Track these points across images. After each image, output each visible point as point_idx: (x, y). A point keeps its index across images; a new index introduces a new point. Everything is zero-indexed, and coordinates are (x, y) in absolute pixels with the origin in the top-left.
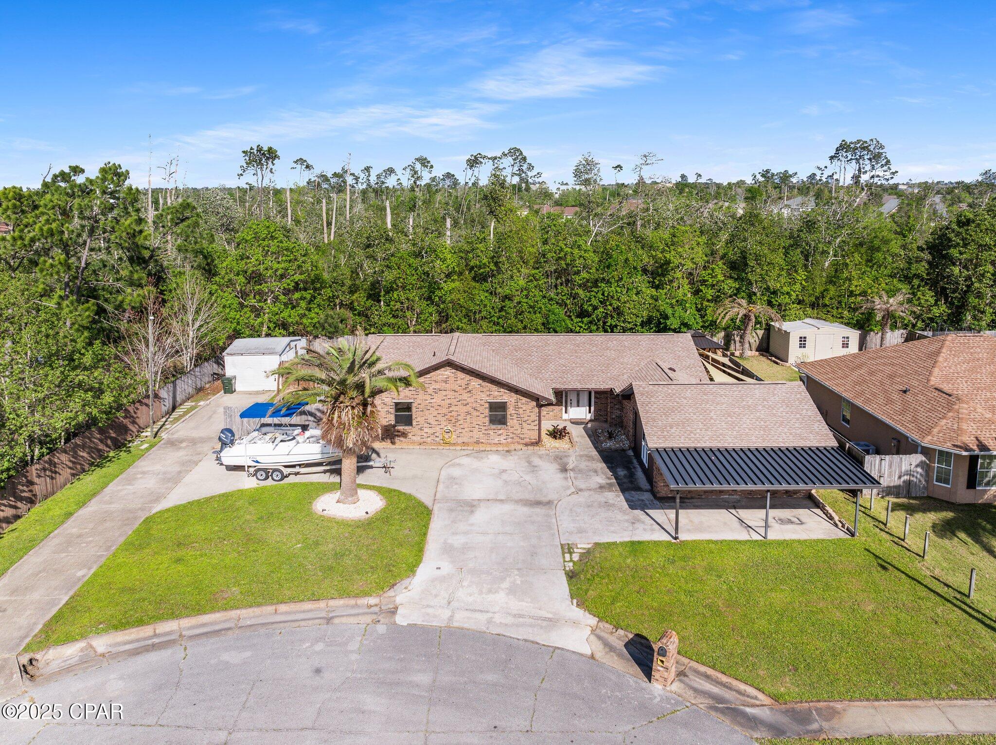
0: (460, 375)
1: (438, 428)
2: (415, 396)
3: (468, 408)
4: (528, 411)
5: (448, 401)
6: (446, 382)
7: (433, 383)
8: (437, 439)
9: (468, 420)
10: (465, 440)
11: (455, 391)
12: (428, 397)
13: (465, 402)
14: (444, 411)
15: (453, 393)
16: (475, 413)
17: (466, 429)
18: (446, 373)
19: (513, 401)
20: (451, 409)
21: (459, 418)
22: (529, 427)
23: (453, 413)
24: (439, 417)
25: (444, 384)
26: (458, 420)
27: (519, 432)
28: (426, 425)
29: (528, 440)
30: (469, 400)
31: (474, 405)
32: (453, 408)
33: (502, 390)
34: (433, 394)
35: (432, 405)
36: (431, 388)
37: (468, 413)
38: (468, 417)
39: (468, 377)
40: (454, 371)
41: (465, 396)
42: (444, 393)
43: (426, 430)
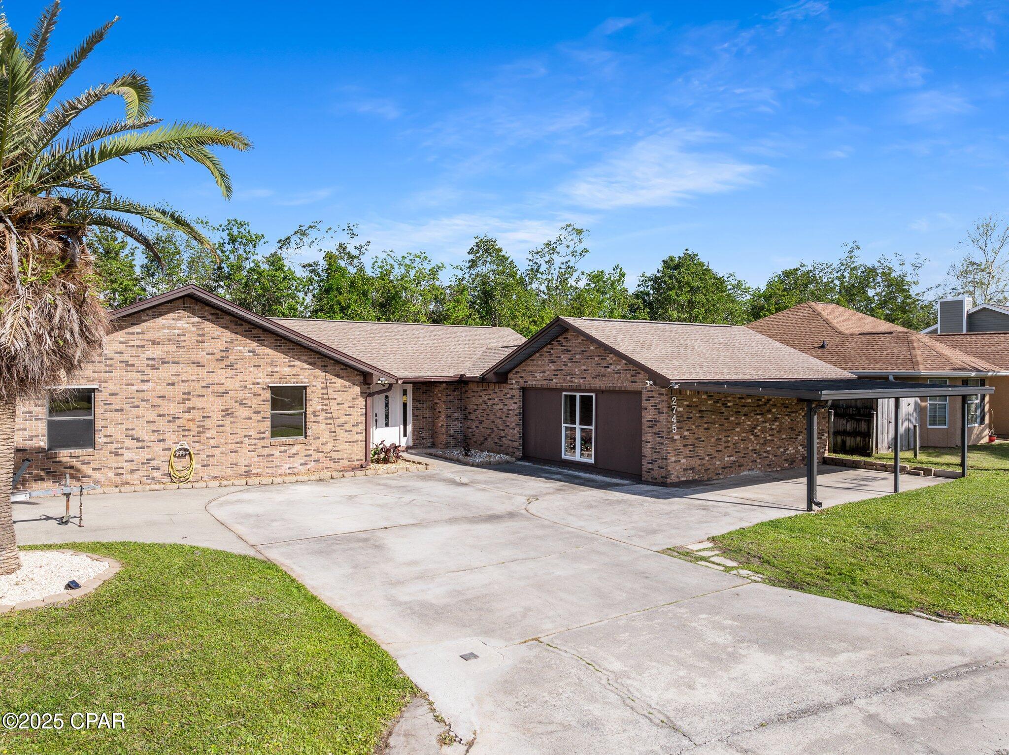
0: (211, 329)
1: (157, 449)
2: (104, 376)
3: (228, 402)
4: (346, 405)
5: (184, 387)
6: (178, 344)
7: (148, 345)
8: (156, 474)
9: (227, 429)
10: (220, 471)
11: (199, 365)
12: (135, 378)
13: (221, 389)
14: (173, 408)
15: (194, 369)
16: (243, 413)
17: (223, 448)
18: (179, 324)
19: (319, 386)
20: (189, 404)
21: (208, 423)
22: (349, 437)
23: (195, 414)
24: (162, 424)
25: (173, 349)
26: (203, 429)
27: (329, 447)
28: (129, 443)
29: (345, 463)
30: (229, 385)
31: (241, 395)
32: (194, 402)
33: (297, 363)
34: (148, 370)
35: (145, 395)
36: (144, 357)
37: (228, 413)
38: (228, 421)
39: (228, 335)
40: (196, 319)
41: (221, 375)
42: (174, 369)
43: (128, 455)
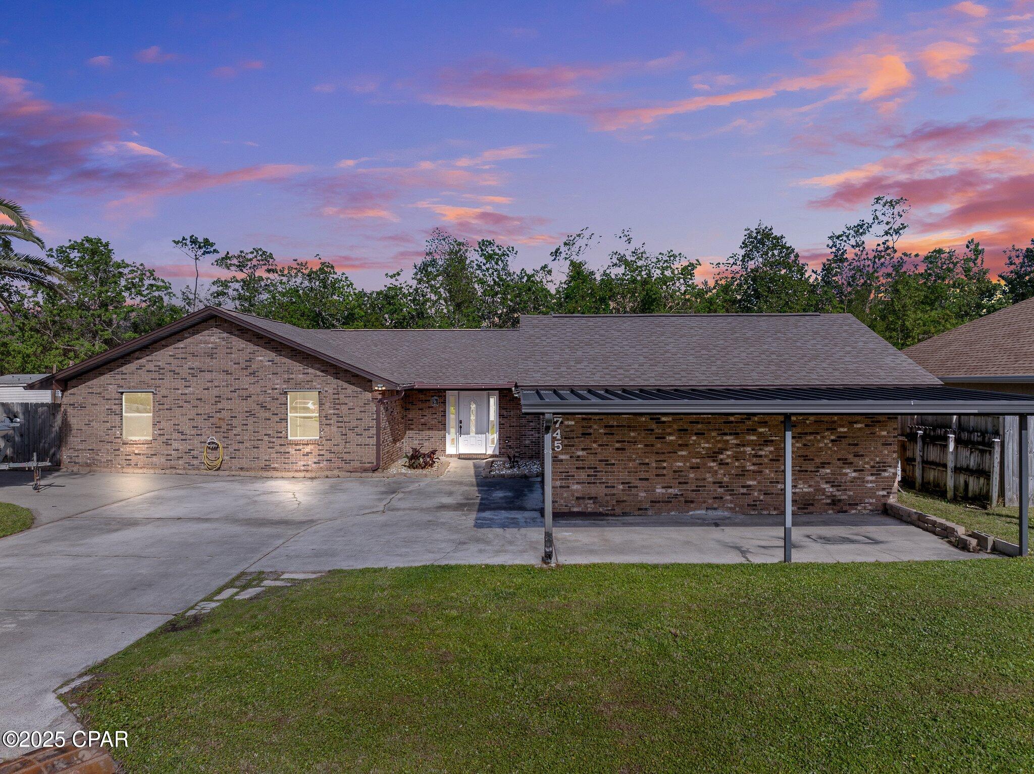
0: (238, 343)
1: (196, 442)
2: (158, 382)
3: (251, 404)
4: (357, 409)
5: (215, 392)
6: (211, 356)
7: (189, 357)
8: (195, 462)
9: (250, 427)
10: (244, 463)
11: (227, 372)
12: (180, 384)
13: (245, 393)
14: (207, 409)
15: (222, 376)
16: (263, 414)
17: (248, 444)
18: (212, 339)
19: (331, 391)
20: (220, 406)
21: (235, 422)
22: (360, 440)
23: (224, 414)
24: (200, 421)
25: (208, 360)
26: (231, 427)
27: (341, 448)
28: (175, 435)
29: (357, 464)
30: (252, 390)
31: (261, 398)
32: (224, 404)
33: (310, 370)
34: (189, 377)
35: (187, 398)
36: (186, 367)
37: (250, 413)
38: (251, 420)
39: (251, 347)
40: (225, 335)
41: (246, 382)
42: (208, 376)
43: (175, 445)
